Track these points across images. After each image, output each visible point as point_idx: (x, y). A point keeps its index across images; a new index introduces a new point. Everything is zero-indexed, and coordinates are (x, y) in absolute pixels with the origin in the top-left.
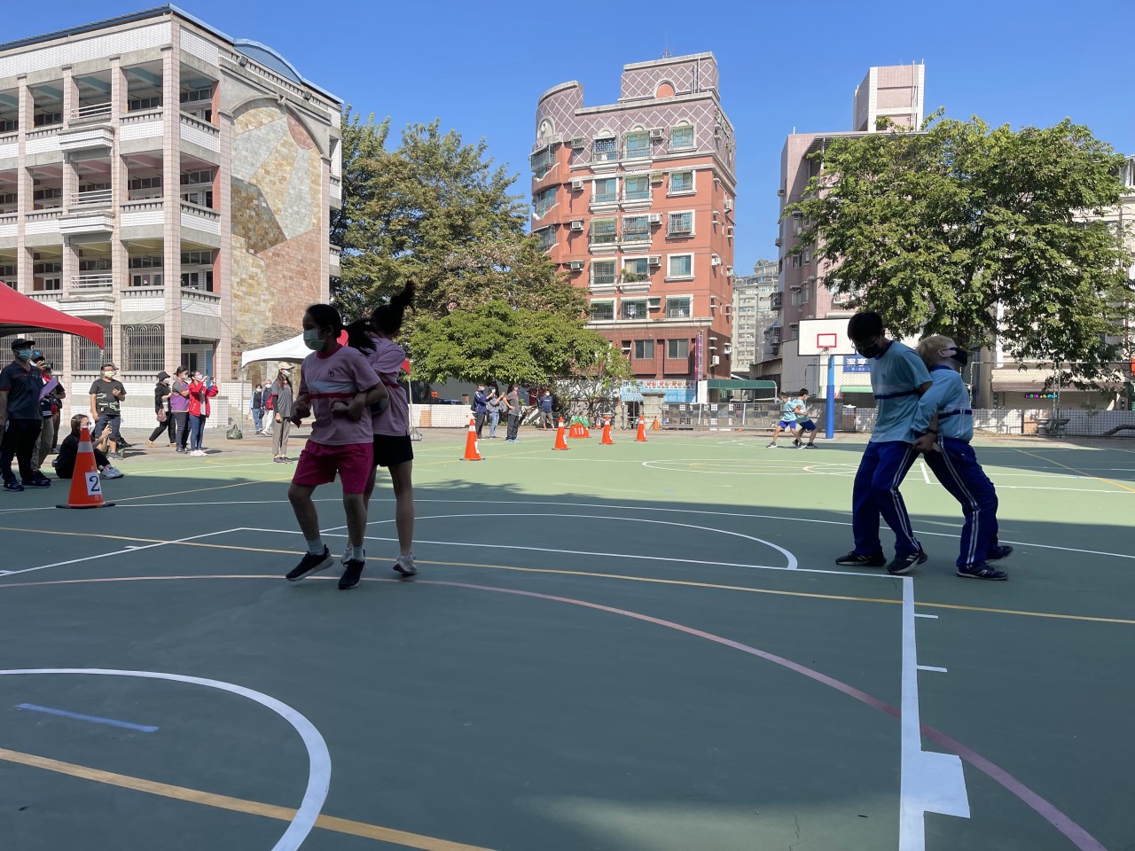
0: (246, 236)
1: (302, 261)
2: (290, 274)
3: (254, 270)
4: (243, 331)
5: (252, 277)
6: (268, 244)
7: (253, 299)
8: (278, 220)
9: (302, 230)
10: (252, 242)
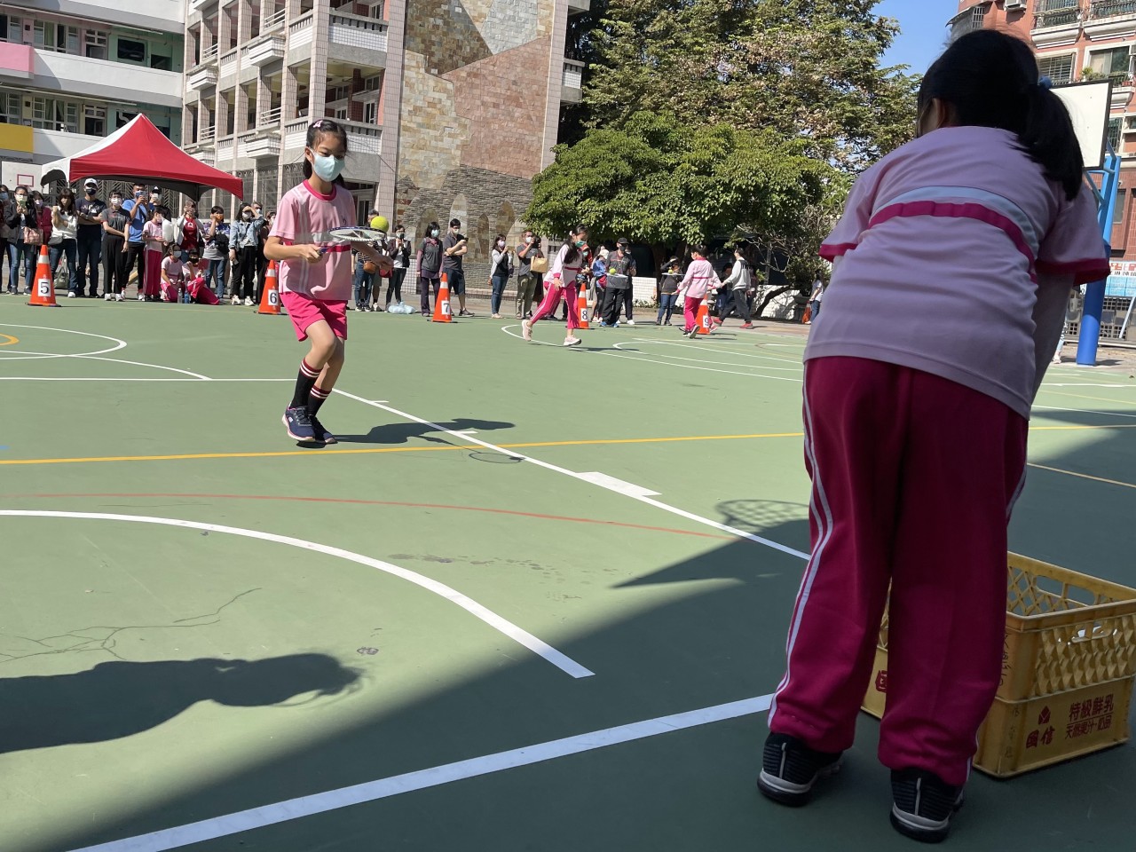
0: (427, 52)
1: (515, 83)
2: (494, 100)
3: (437, 95)
4: (415, 174)
5: (432, 104)
6: (460, 62)
7: (432, 132)
8: (479, 29)
9: (519, 41)
10: (435, 59)
